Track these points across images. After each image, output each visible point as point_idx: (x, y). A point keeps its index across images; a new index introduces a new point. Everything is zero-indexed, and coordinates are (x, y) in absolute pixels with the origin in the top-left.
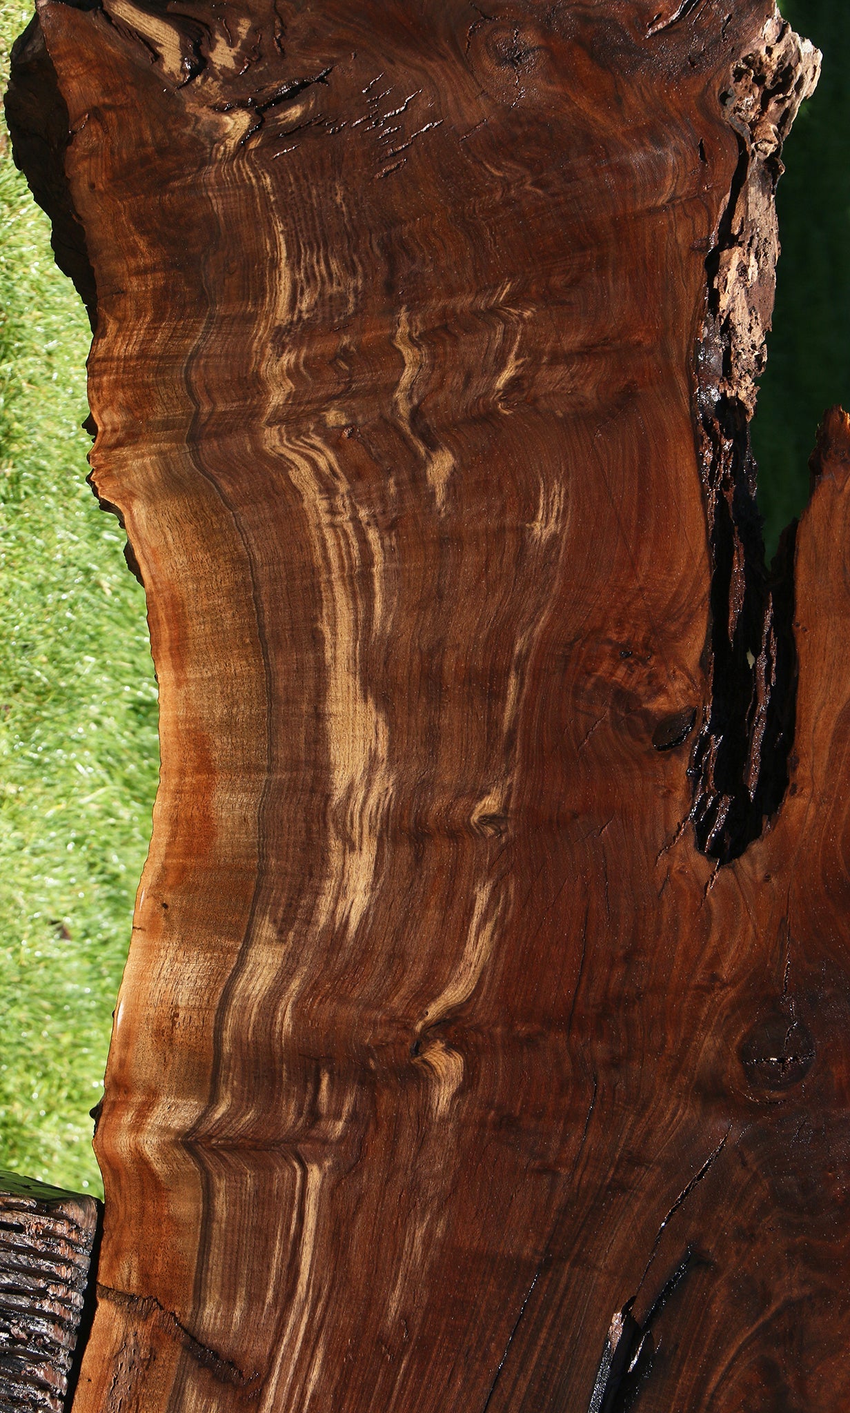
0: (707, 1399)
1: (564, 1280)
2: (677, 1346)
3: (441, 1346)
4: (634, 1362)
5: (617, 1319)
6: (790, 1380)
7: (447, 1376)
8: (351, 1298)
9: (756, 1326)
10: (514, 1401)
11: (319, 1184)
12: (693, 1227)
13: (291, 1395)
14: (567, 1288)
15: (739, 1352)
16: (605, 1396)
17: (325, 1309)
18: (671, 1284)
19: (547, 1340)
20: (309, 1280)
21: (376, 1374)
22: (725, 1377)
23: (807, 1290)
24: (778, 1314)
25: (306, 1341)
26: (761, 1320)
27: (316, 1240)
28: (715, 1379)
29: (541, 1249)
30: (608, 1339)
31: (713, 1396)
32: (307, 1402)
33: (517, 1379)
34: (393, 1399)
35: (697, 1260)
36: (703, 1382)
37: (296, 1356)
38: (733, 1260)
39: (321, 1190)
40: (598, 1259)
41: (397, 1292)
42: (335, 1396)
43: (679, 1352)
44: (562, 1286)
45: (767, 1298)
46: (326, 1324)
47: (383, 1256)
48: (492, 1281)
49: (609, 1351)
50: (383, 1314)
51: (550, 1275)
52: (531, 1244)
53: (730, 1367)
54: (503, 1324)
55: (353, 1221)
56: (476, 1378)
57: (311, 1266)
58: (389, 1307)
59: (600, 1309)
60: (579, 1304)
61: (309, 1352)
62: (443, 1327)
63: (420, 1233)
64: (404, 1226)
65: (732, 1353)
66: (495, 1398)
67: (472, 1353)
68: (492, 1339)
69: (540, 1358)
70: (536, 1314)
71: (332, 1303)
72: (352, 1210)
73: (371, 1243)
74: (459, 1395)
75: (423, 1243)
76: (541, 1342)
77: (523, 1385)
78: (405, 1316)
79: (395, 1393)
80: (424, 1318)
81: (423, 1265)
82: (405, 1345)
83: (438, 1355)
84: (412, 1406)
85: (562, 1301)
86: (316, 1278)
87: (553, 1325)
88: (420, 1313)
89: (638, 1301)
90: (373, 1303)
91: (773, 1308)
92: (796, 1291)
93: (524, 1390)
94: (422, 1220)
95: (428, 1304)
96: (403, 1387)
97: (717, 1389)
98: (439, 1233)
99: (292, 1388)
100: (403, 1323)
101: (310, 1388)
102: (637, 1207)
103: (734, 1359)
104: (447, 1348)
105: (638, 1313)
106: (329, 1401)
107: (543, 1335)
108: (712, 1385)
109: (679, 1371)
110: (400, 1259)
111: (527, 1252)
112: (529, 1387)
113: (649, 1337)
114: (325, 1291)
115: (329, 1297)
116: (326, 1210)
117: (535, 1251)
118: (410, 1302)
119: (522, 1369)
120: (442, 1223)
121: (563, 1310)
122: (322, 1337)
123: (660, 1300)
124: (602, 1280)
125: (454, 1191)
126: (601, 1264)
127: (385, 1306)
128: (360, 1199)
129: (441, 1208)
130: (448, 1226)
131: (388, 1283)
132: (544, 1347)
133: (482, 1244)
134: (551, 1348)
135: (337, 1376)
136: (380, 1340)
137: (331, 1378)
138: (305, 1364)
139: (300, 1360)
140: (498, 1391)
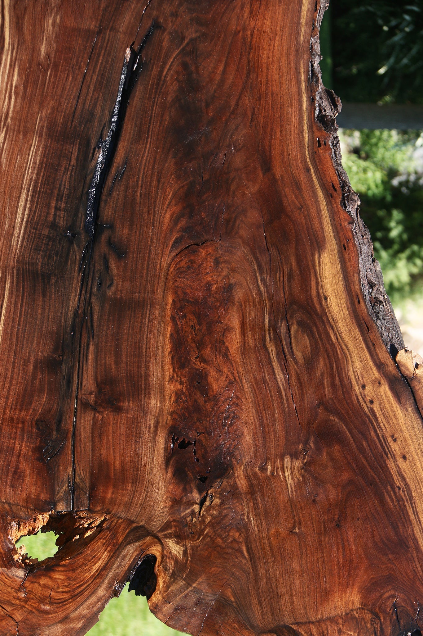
0: (163, 78)
1: (107, 37)
2: (151, 59)
3: (62, 65)
4: (135, 66)
5: (128, 51)
6: (193, 68)
7: (66, 76)
8: (26, 48)
9: (180, 49)
10: (92, 84)
11: (9, 3)
12: (155, 13)
13: (7, 86)
14: (108, 40)
15: (174, 59)
16: (126, 79)
17: (17, 53)
18: (147, 35)
19: (102, 60)
20: (9, 42)
21: (39, 77)
22: (169, 69)
23: (198, 34)
24: (188, 44)
25: (10, 65)
26: (181, 47)
27: (10, 26)
28: (166, 70)
29: (97, 25)
30: (125, 58)
31: (165, 77)
32: (13, 89)
33: (92, 76)
34: (46, 86)
35: (157, 26)
36: (161, 72)
37: (7, 71)
38: (170, 25)
39: (10, 6)
40: (119, 28)
41: (44, 45)
42: (24, 86)
43: (152, 61)
44: (107, 39)
45: (183, 39)
46: (17, 59)
47: (37, 31)
48: (80, 39)
49: (126, 63)
50: (39, 54)
51: (102, 35)
52: (93, 24)
53: (171, 65)
54: (85, 55)
55: (24, 18)
56: (77, 76)
57: (9, 36)
58: (41, 51)
59: (122, 47)
60: (114, 45)
61: (12, 70)
62: (63, 57)
63: (50, 21)
64: (44, 19)
65: (171, 60)
66: (84, 84)
67: (75, 67)
68: (82, 61)
69: (100, 67)
70: (97, 51)
71: (19, 50)
72: (23, 13)
73: (32, 26)
74: (71, 83)
75: (52, 25)
76: (100, 61)
77: (95, 78)
78: (48, 54)
79: (47, 84)
80: (55, 55)
81: (53, 34)
82: (49, 65)
83: (62, 68)
84: (53, 88)
85: (107, 45)
86: (12, 41)
87: (104, 54)
88: (53, 53)
89: (136, 43)
90: (35, 50)
91: (186, 42)
92: (194, 35)
93: (95, 79)
94: (51, 16)
95: (56, 49)
96: (49, 81)
97: (167, 74)
98: (58, 21)
99: (7, 83)
100: (47, 57)
101: (14, 83)
102: (133, 7)
103: (172, 62)
104: (65, 66)
105: (136, 48)
106: (22, 88)
107: (101, 58)
108: (165, 73)
109: (152, 68)
110: (43, 32)
111: (92, 27)
112: (97, 79)
113: (141, 56)
114: (16, 46)
115: (18, 48)
116: (13, 14)
117: (95, 26)
118: (49, 49)
119: (94, 71)
120: (58, 17)
121: (108, 48)
122: (17, 63)
123: (144, 42)
124: (122, 36)
125: (62, 4)
126: (121, 30)
127: (40, 50)
128: (25, 9)
129: (58, 11)
130: (61, 18)
131: (40, 42)
132: (102, 63)
133: (75, 24)
134: (104, 64)
135: (24, 78)
136: (39, 64)
137: (22, 79)
138: (11, 74)
139: (9, 73)
140: (86, 81)
